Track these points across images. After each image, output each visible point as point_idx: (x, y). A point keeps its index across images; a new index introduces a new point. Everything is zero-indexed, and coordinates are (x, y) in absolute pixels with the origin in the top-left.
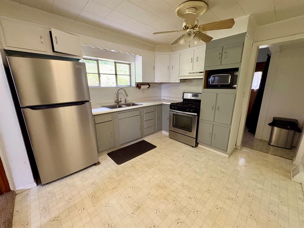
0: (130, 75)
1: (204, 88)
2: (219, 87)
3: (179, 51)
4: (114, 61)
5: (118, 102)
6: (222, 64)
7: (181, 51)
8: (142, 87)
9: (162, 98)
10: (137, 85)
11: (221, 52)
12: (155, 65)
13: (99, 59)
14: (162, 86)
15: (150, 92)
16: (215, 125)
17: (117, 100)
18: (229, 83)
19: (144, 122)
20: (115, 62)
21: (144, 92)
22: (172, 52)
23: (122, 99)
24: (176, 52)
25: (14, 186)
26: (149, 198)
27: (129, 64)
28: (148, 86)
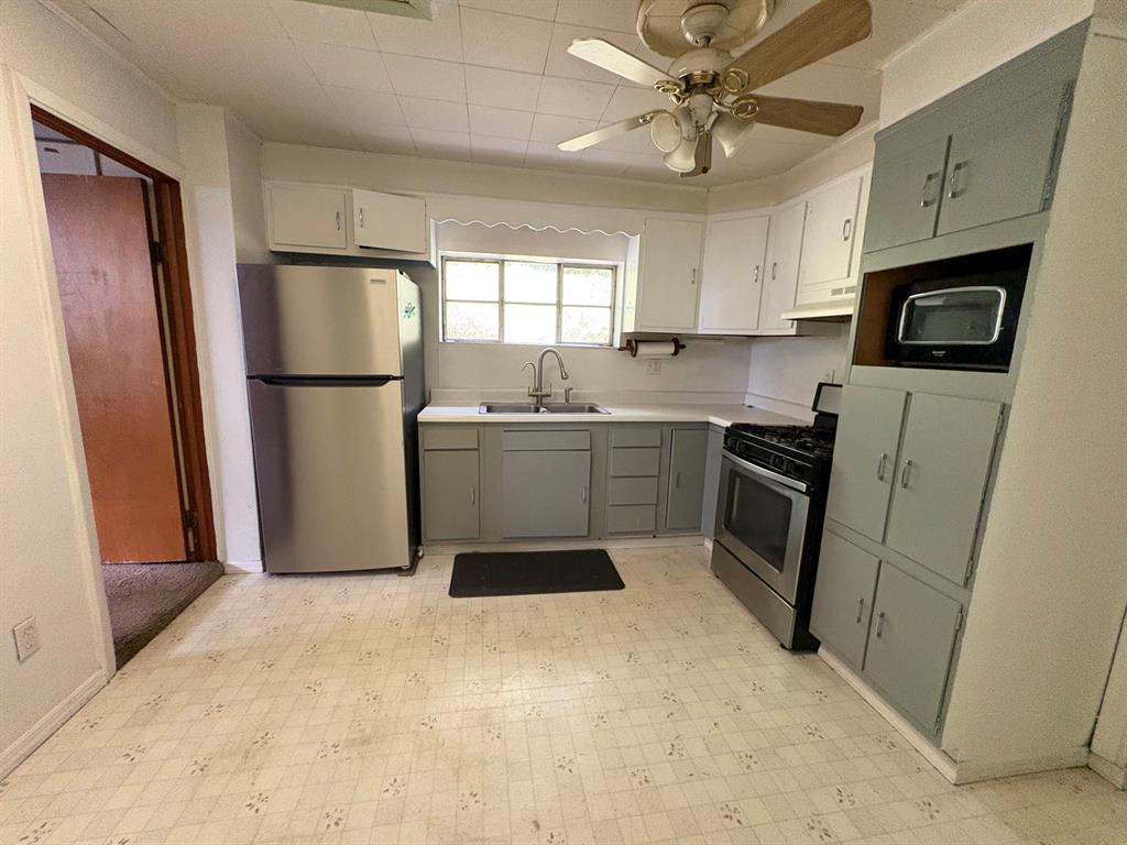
0: (613, 308)
1: (853, 364)
2: (939, 359)
3: (802, 196)
4: (556, 260)
5: (537, 396)
6: (938, 234)
7: (809, 195)
8: (643, 350)
9: (747, 403)
10: (629, 342)
11: (942, 168)
12: (701, 264)
13: (507, 257)
14: (757, 350)
15: (686, 370)
16: (888, 562)
17: (537, 390)
18: (995, 337)
19: (610, 481)
20: (559, 265)
21: (656, 370)
22: (779, 203)
23: (557, 388)
24: (793, 201)
25: (225, 553)
26: (416, 733)
27: (614, 268)
28: (672, 349)
